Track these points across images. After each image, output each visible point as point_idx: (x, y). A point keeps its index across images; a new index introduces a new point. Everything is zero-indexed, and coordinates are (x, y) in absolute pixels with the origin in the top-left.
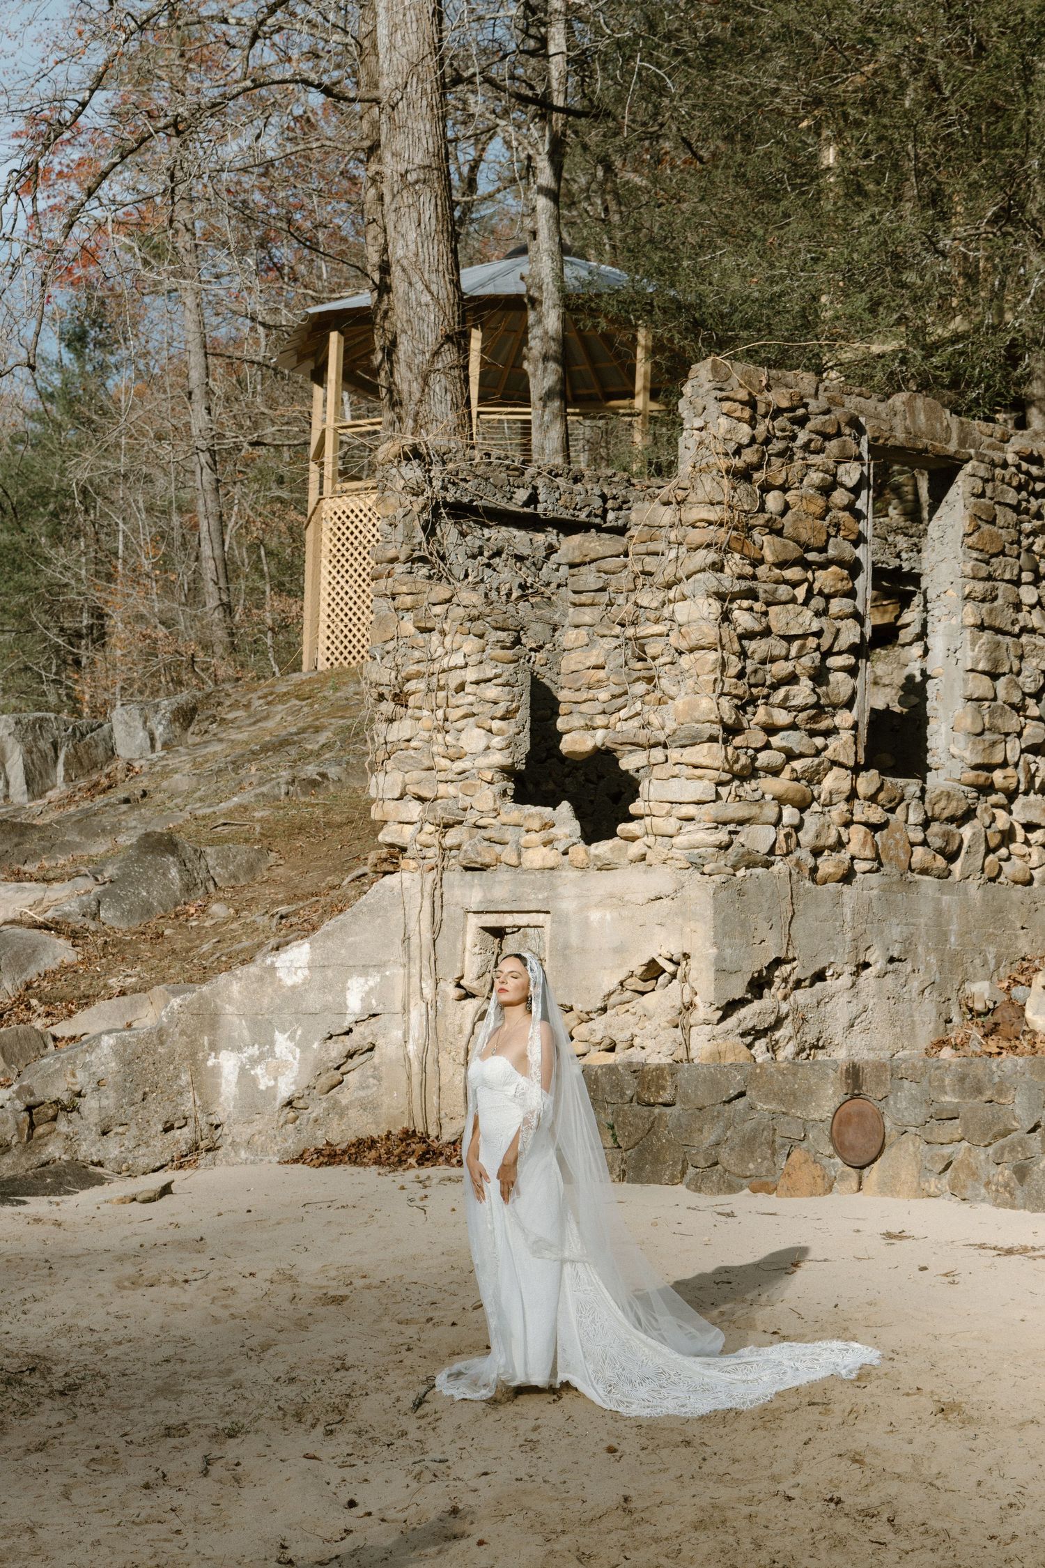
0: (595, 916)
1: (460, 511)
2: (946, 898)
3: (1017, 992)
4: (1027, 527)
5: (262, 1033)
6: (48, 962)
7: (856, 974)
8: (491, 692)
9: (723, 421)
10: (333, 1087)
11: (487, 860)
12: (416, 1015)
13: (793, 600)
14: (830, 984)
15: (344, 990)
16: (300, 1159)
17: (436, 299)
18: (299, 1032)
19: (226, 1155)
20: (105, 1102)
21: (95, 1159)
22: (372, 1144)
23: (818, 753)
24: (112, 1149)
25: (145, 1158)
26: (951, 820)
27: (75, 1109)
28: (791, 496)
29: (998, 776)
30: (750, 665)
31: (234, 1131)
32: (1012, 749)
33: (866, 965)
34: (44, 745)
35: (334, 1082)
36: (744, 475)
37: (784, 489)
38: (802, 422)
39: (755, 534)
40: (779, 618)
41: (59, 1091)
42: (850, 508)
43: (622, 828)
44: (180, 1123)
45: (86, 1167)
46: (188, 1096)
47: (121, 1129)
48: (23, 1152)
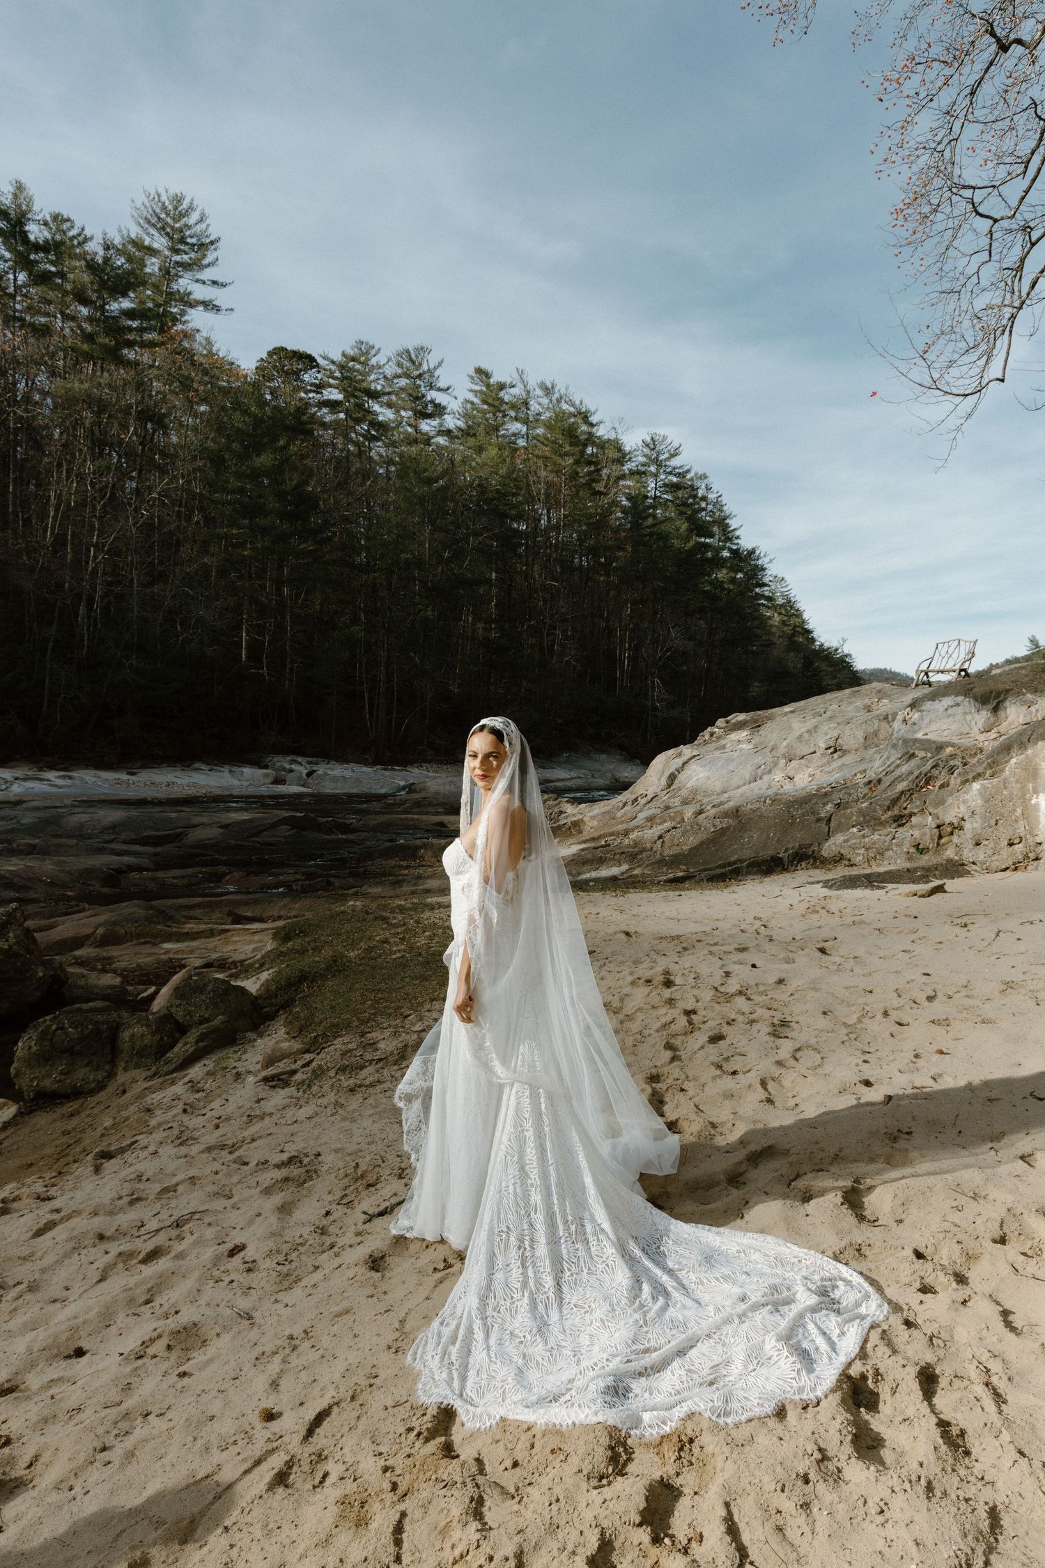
20: (975, 825)
21: (971, 860)
24: (981, 855)
25: (997, 862)
27: (961, 828)
41: (950, 817)
44: (1018, 840)
45: (963, 865)
46: (1021, 823)
47: (986, 843)
48: (935, 852)
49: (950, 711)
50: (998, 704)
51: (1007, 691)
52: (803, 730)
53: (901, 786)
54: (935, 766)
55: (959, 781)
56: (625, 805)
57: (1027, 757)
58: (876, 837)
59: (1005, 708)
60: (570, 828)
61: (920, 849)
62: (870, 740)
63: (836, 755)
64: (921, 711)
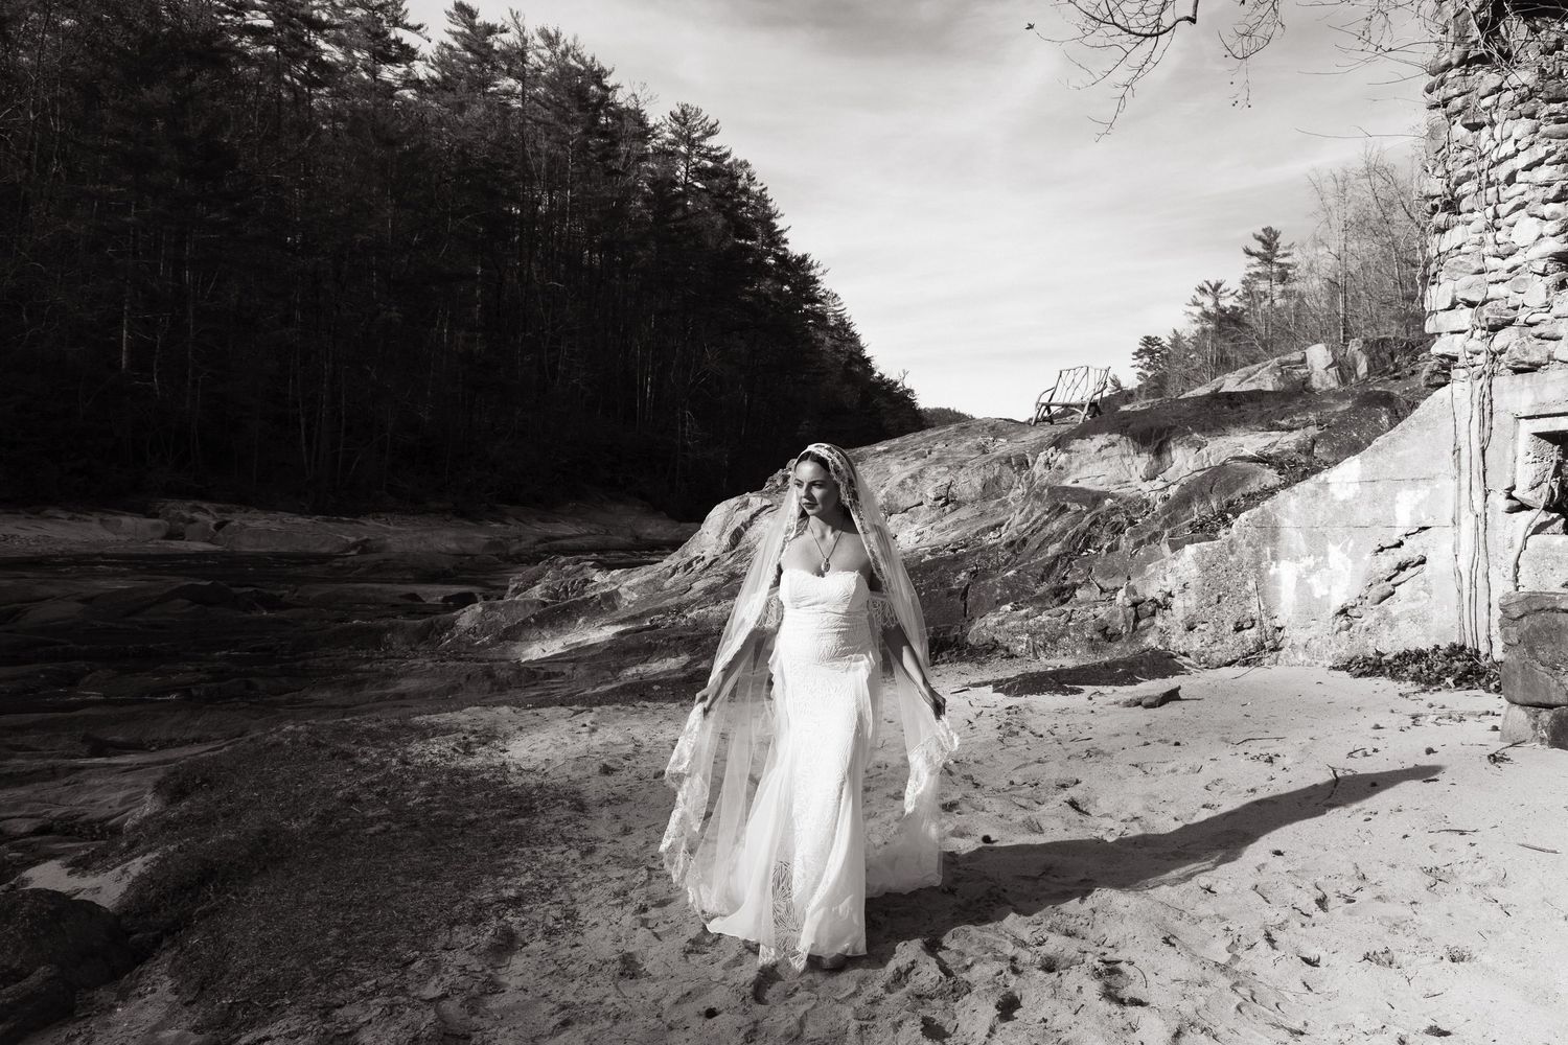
5: (1317, 541)
6: (1254, 486)
8: (1542, 174)
10: (1384, 598)
11: (1536, 358)
12: (1466, 528)
15: (1393, 502)
16: (1346, 668)
18: (1351, 544)
19: (1287, 656)
20: (1188, 603)
21: (1182, 651)
22: (1420, 655)
24: (1195, 643)
25: (1219, 654)
27: (1167, 607)
31: (1294, 635)
35: (1385, 593)
41: (1153, 591)
44: (1250, 624)
45: (1172, 657)
46: (1254, 600)
47: (1202, 627)
48: (1129, 641)
49: (1104, 452)
50: (1161, 444)
51: (1171, 428)
52: (906, 474)
53: (1054, 549)
54: (1095, 523)
55: (1132, 542)
56: (675, 570)
57: (1264, 512)
58: (1044, 618)
59: (1170, 450)
60: (599, 603)
61: (1107, 634)
62: (991, 489)
63: (948, 508)
64: (1069, 452)
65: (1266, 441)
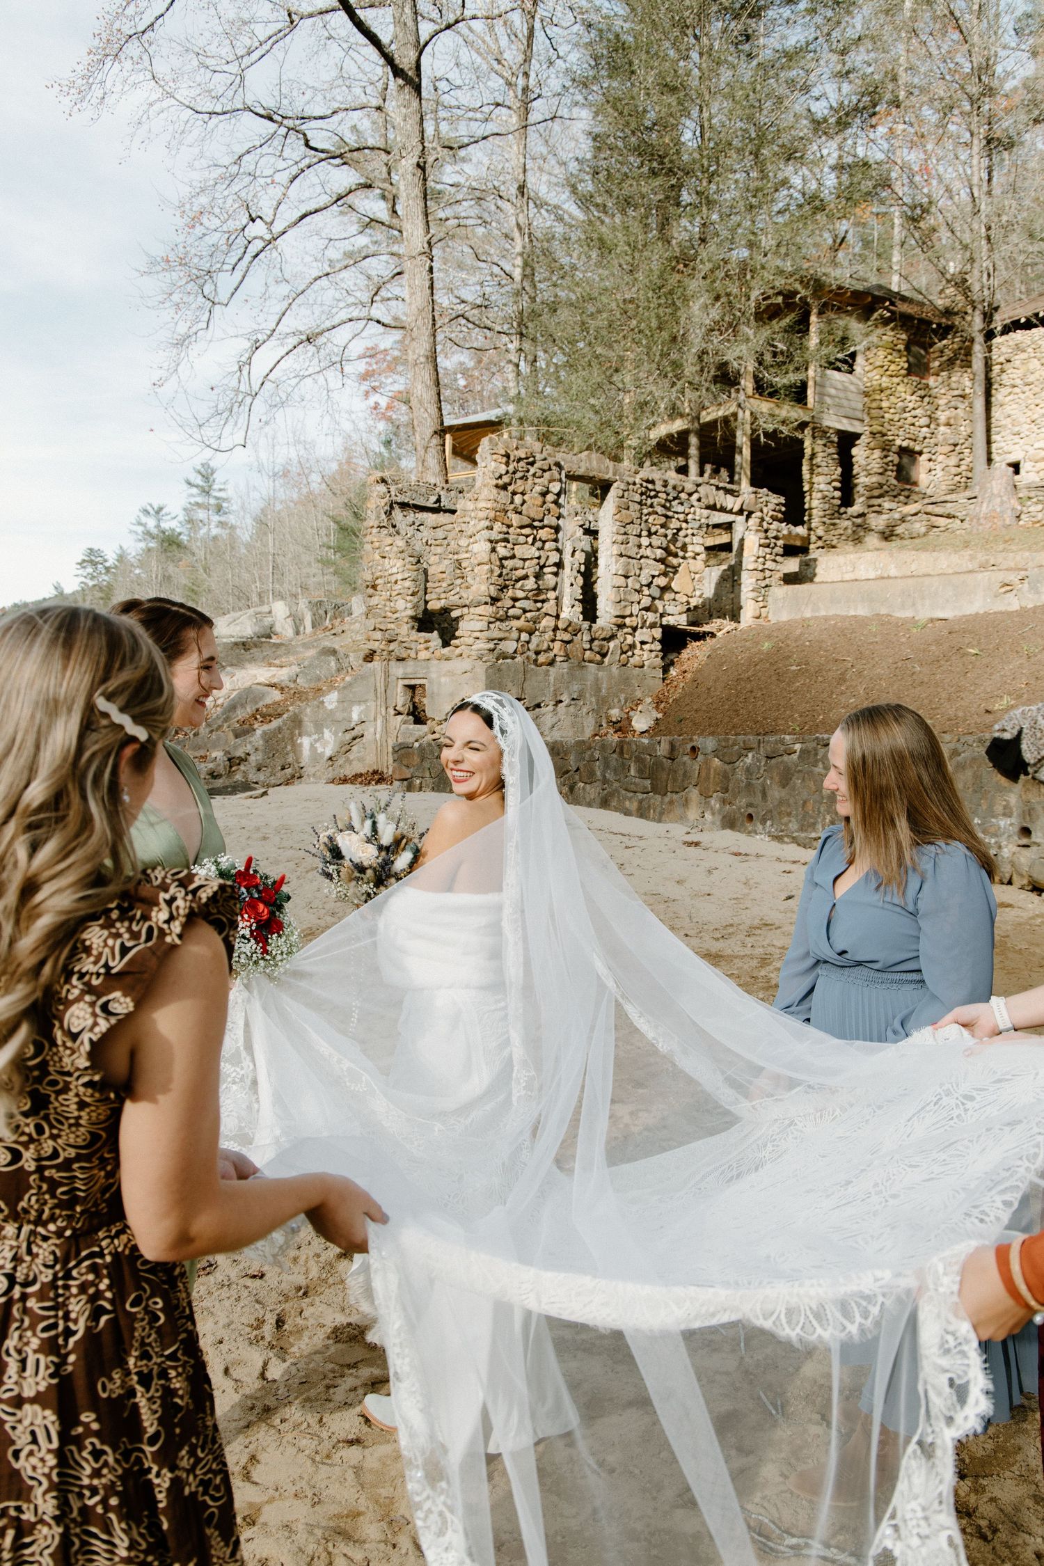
0: (443, 680)
1: (404, 506)
2: (600, 674)
3: (632, 713)
4: (645, 511)
5: (319, 728)
6: (268, 701)
7: (556, 705)
8: (407, 584)
9: (493, 464)
10: (347, 752)
11: (405, 656)
12: (379, 722)
13: (526, 543)
14: (543, 710)
15: (351, 711)
16: (333, 782)
17: (430, 415)
18: (334, 729)
19: (305, 780)
20: (258, 758)
21: (254, 780)
22: (361, 775)
23: (539, 610)
24: (261, 777)
25: (274, 781)
26: (604, 639)
27: (247, 760)
28: (526, 497)
29: (627, 621)
30: (505, 571)
31: (309, 770)
32: (635, 609)
33: (561, 702)
34: (321, 612)
35: (347, 750)
36: (504, 487)
37: (523, 494)
38: (532, 464)
39: (509, 514)
40: (519, 551)
42: (556, 502)
43: (453, 642)
44: (288, 766)
45: (250, 783)
46: (291, 755)
47: (265, 769)
48: (226, 777)
61: (214, 775)
65: (271, 674)
